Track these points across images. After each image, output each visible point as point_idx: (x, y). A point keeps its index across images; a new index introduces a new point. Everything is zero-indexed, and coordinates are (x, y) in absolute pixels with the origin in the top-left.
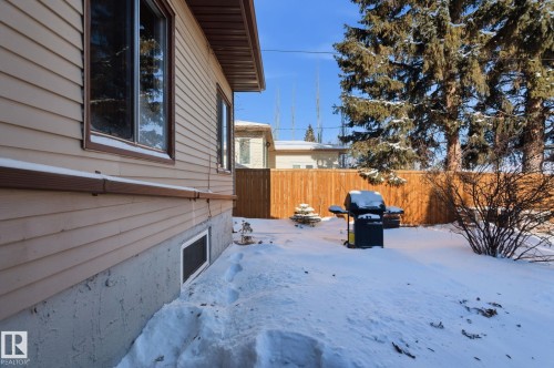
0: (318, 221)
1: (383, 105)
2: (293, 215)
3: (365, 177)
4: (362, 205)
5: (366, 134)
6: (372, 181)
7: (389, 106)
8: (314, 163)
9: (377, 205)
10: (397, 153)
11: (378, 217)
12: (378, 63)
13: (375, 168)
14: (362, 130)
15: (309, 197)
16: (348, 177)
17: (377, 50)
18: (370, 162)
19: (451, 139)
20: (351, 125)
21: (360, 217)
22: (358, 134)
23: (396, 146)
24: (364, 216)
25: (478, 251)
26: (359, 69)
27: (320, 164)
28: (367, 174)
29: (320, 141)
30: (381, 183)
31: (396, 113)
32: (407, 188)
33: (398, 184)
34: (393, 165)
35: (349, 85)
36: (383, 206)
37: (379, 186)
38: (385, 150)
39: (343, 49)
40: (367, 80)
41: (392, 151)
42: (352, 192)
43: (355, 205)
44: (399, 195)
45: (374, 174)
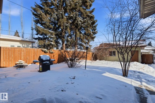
0: (27, 66)
1: (48, 31)
2: (15, 65)
3: (43, 51)
4: (44, 59)
5: (42, 38)
6: (45, 52)
7: (50, 32)
8: (21, 45)
9: (49, 59)
10: (52, 45)
11: (48, 62)
12: (47, 19)
13: (46, 48)
14: (41, 37)
15: (23, 58)
16: (38, 51)
17: (46, 15)
18: (44, 46)
19: (63, 42)
20: (37, 34)
21: (44, 63)
22: (40, 38)
23: (52, 43)
24: (45, 62)
25: (69, 67)
26: (41, 19)
27: (24, 46)
28: (44, 50)
29: (23, 37)
30: (48, 53)
31: (52, 34)
32: (54, 54)
33: (52, 53)
34: (51, 48)
35: (37, 22)
36: (50, 59)
37: (47, 54)
38: (49, 44)
39: (35, 10)
40: (43, 22)
41: (51, 44)
42: (41, 56)
43: (42, 59)
44: (52, 56)
45: (46, 50)
